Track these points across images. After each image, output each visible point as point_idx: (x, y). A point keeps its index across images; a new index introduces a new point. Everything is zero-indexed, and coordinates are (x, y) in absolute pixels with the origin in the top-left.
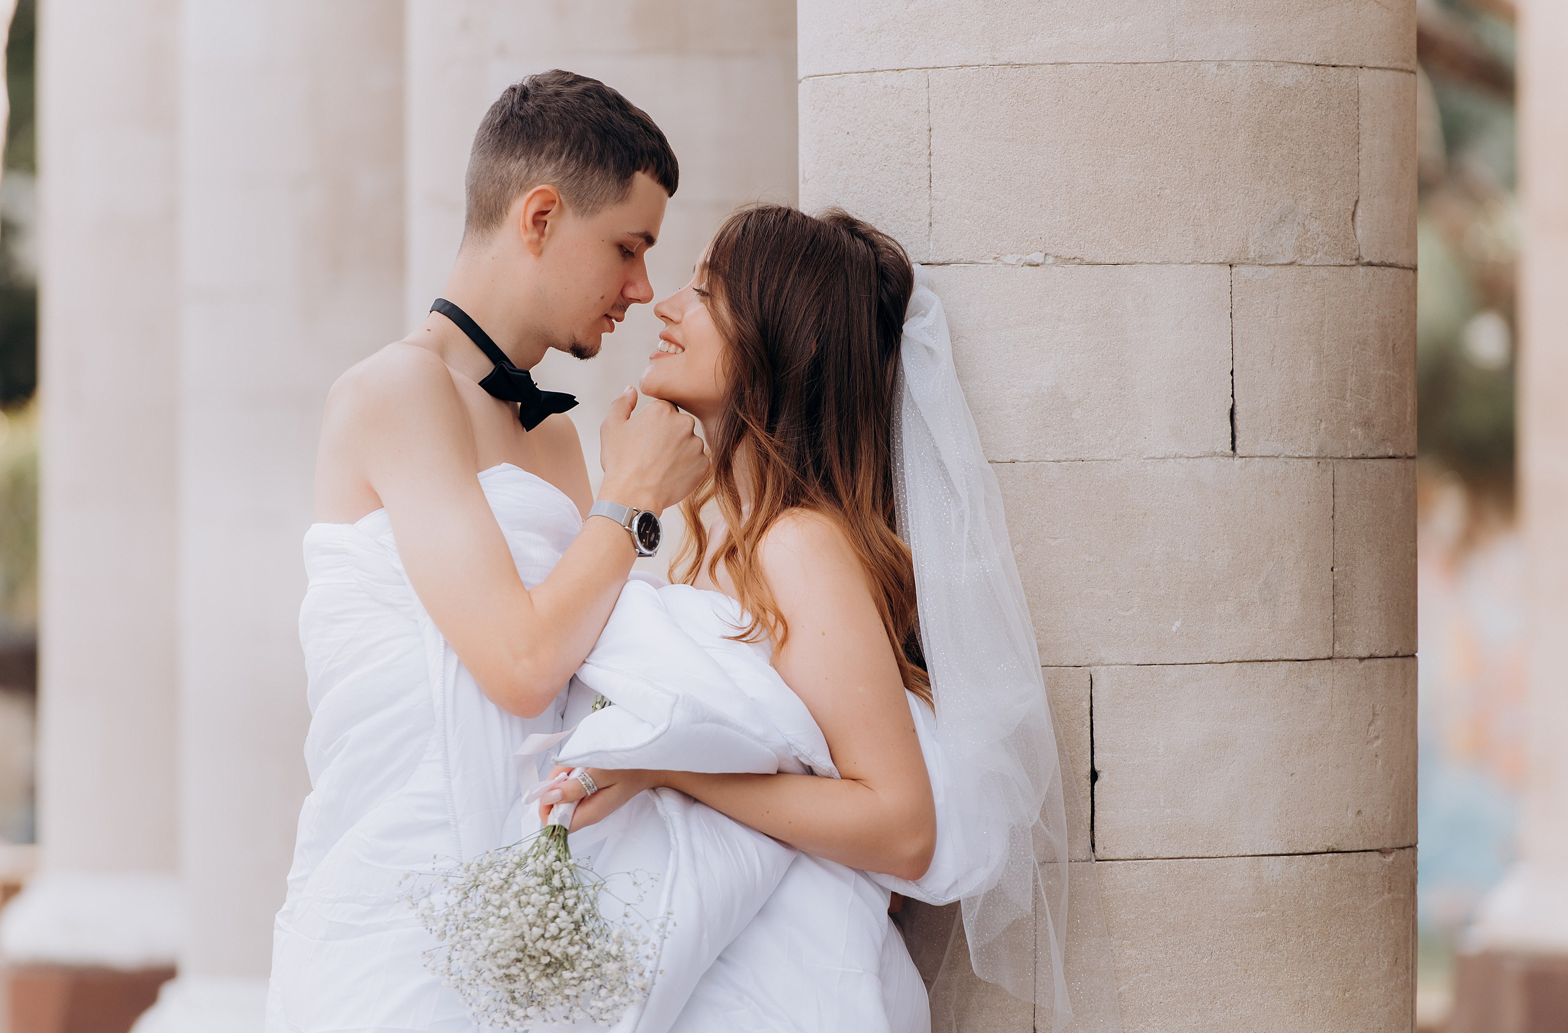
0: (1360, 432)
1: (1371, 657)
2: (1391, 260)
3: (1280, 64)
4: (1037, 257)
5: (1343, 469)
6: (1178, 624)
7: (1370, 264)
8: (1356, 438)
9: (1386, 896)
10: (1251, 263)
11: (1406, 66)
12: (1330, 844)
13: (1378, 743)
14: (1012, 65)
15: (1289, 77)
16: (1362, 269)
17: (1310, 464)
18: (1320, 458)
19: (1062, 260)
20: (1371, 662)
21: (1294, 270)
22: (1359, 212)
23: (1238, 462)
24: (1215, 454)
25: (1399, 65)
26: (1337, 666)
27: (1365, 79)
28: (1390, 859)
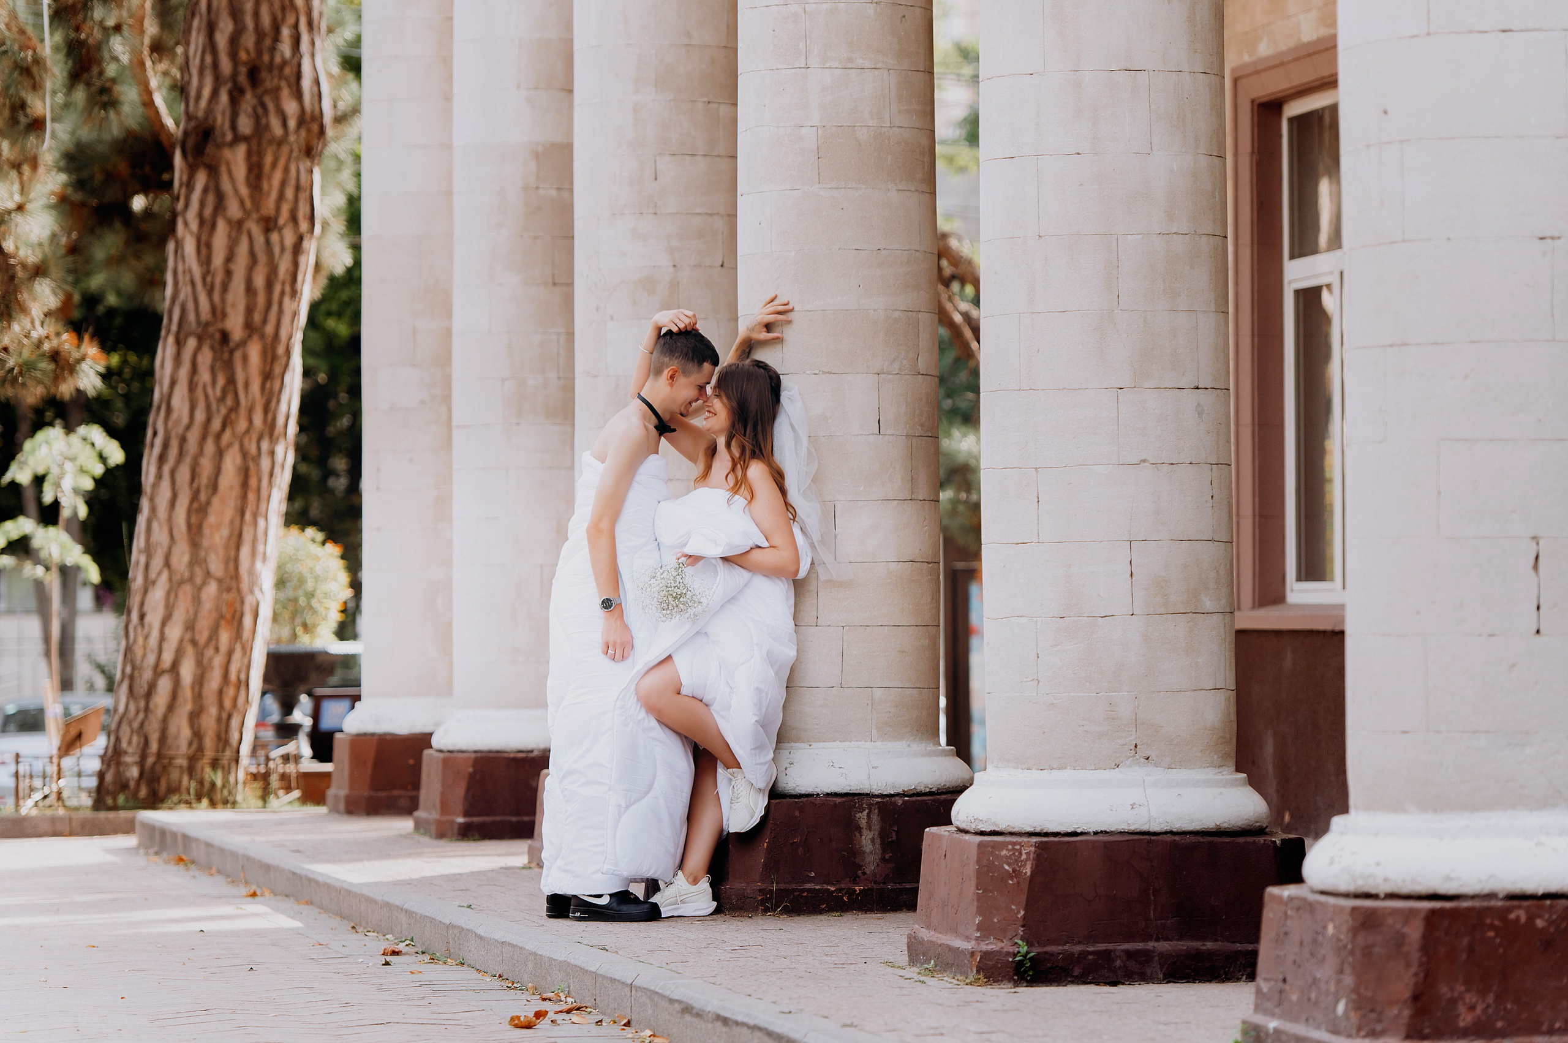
0: (920, 428)
1: (924, 500)
2: (930, 374)
3: (893, 311)
4: (817, 372)
5: (914, 440)
6: (862, 488)
7: (923, 374)
8: (918, 429)
9: (930, 577)
10: (885, 374)
11: (934, 311)
12: (911, 559)
13: (926, 528)
14: (808, 311)
15: (896, 314)
16: (920, 376)
17: (904, 437)
18: (907, 436)
19: (824, 372)
20: (924, 502)
21: (899, 376)
22: (919, 358)
23: (881, 436)
24: (873, 434)
25: (932, 311)
26: (913, 502)
27: (920, 315)
28: (931, 565)
